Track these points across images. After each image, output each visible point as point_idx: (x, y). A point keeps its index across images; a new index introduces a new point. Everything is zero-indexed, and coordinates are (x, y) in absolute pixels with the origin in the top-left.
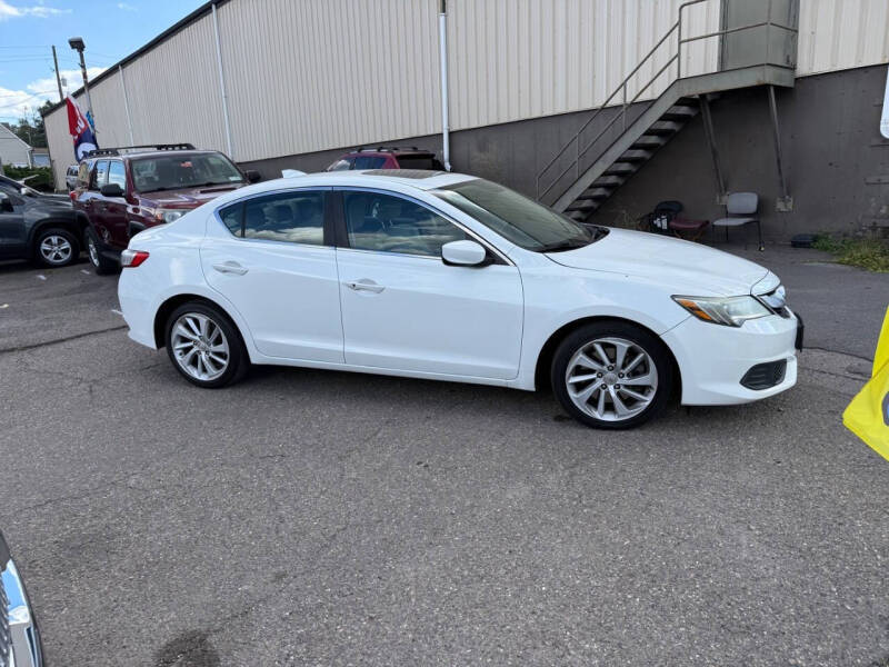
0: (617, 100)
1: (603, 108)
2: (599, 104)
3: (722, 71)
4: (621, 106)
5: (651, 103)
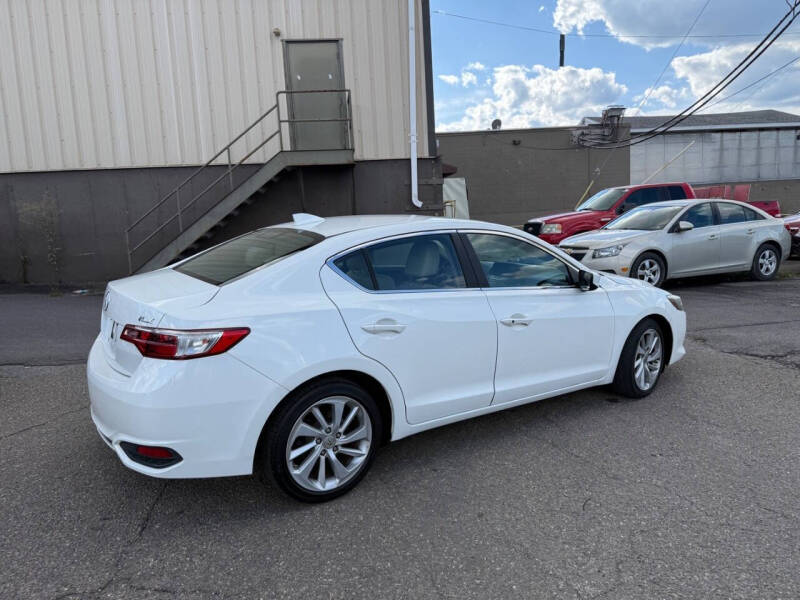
0: (223, 160)
1: (207, 166)
2: (204, 162)
3: (294, 150)
4: (227, 166)
5: (259, 166)
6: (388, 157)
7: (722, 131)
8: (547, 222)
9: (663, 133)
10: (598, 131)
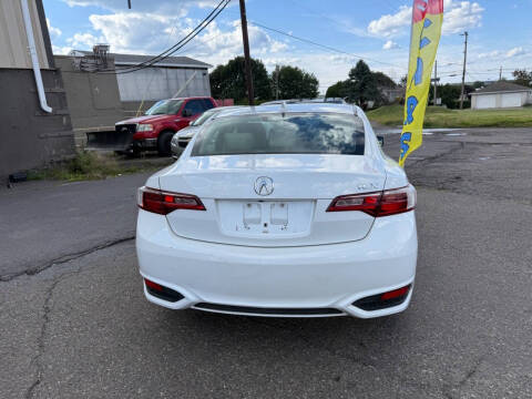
6: (9, 67)
7: (166, 67)
8: (140, 123)
9: (150, 66)
10: (93, 61)
